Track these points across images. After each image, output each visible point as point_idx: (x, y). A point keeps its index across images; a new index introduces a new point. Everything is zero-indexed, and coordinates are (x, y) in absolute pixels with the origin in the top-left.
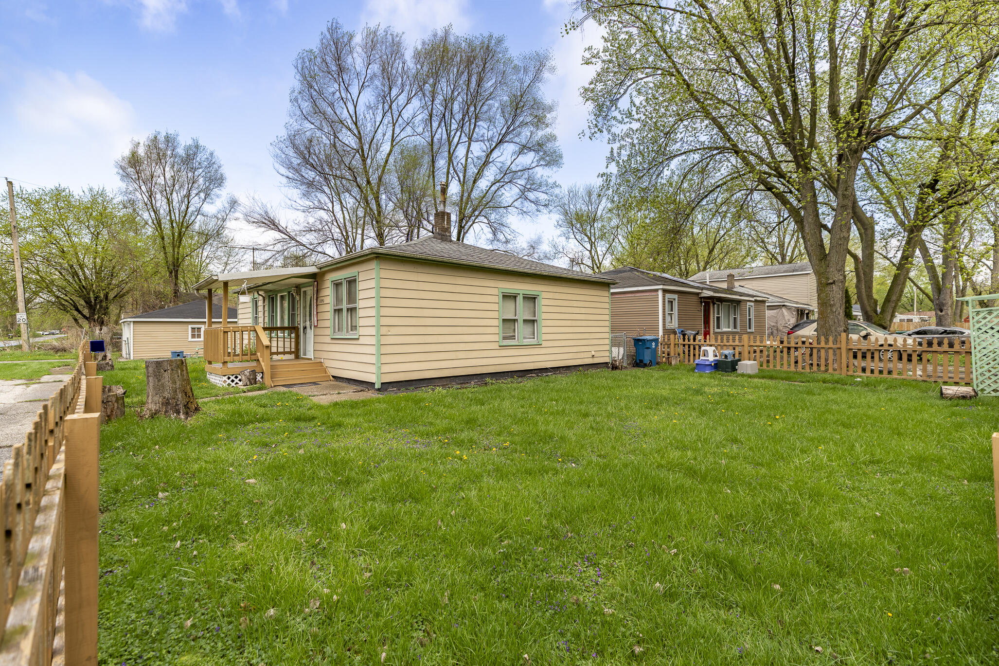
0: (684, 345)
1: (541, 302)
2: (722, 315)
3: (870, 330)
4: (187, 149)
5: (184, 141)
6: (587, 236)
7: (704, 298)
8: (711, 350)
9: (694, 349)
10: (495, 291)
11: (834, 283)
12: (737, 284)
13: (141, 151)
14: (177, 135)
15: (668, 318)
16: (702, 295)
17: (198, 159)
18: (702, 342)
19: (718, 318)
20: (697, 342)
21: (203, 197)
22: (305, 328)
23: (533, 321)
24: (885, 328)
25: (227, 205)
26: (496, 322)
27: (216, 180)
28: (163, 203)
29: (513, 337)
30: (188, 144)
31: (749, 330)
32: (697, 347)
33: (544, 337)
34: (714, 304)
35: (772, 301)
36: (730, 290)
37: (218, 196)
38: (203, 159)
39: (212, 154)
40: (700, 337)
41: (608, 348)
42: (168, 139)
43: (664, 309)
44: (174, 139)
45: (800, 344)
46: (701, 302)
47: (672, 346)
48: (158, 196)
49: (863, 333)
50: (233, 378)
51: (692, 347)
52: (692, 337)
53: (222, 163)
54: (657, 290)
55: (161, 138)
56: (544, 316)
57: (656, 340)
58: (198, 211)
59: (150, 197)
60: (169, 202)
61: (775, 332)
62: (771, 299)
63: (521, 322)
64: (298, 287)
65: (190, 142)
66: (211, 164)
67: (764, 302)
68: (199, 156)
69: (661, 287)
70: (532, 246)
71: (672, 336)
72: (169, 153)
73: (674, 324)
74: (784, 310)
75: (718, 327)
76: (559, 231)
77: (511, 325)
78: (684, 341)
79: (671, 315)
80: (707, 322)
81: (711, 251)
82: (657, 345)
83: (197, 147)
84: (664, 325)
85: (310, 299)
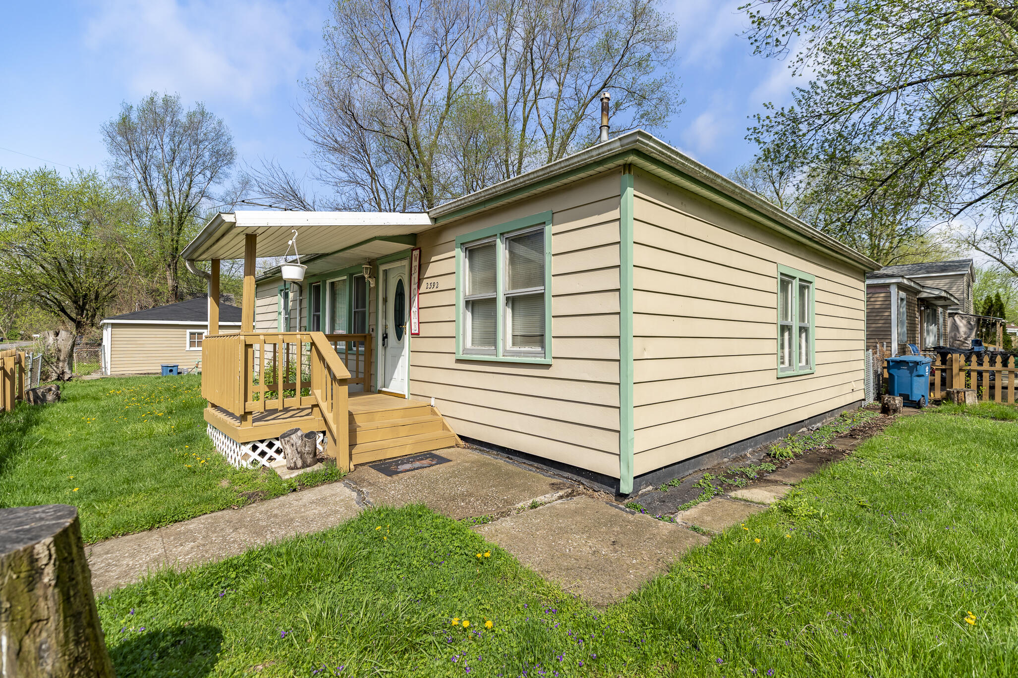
4: (190, 116)
5: (187, 105)
10: (771, 270)
13: (134, 116)
14: (178, 98)
16: (921, 296)
17: (204, 129)
21: (209, 176)
22: (385, 337)
25: (238, 186)
26: (774, 332)
27: (225, 156)
28: (161, 182)
30: (192, 111)
37: (227, 175)
38: (210, 129)
39: (220, 123)
41: (863, 374)
42: (166, 101)
44: (175, 103)
48: (155, 174)
50: (262, 447)
53: (232, 134)
54: (889, 285)
55: (160, 102)
58: (203, 193)
59: (145, 173)
60: (168, 181)
63: (796, 330)
64: (374, 263)
65: (194, 108)
66: (219, 135)
68: (205, 125)
72: (168, 119)
73: (904, 338)
83: (203, 113)
85: (400, 283)
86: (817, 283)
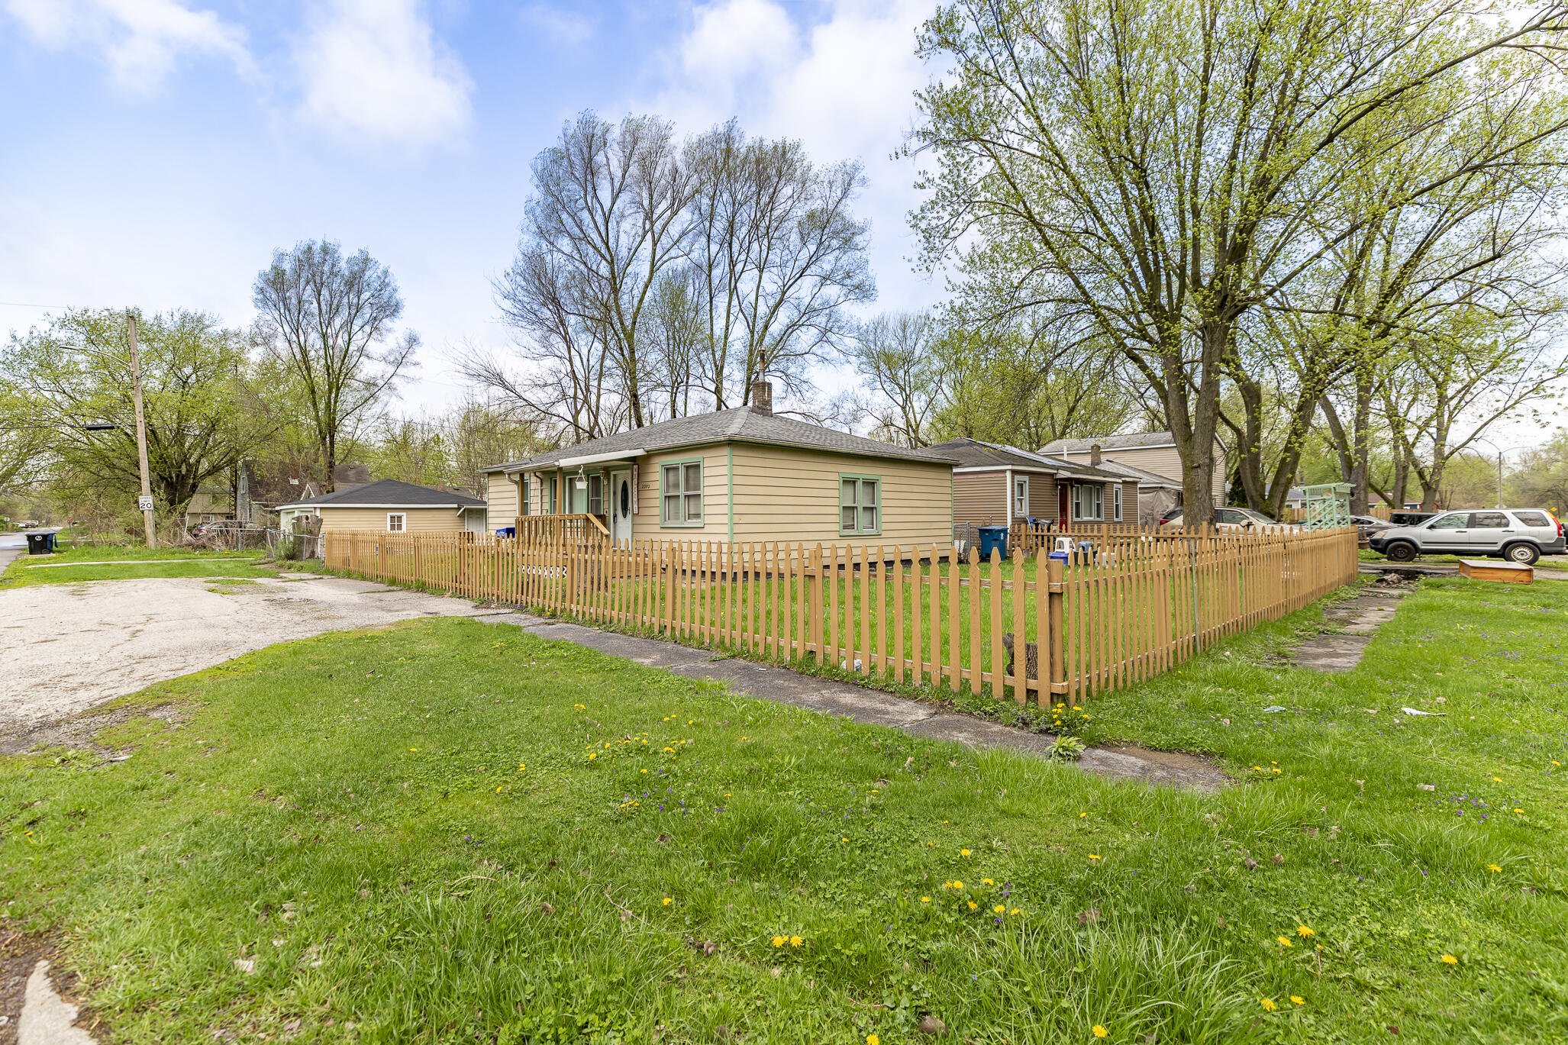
0: (1037, 537)
1: (882, 487)
2: (1082, 500)
3: (1252, 519)
4: (352, 263)
5: (347, 252)
6: (898, 384)
7: (1061, 479)
8: (1067, 541)
9: (1049, 541)
10: (835, 476)
11: (1199, 466)
12: (1103, 458)
13: (287, 265)
14: (339, 246)
15: (1017, 505)
16: (1059, 476)
17: (366, 278)
18: (1058, 533)
19: (1077, 504)
20: (1051, 533)
21: (368, 332)
22: (615, 516)
23: (872, 509)
24: (1272, 517)
25: (404, 344)
26: (836, 510)
27: (389, 308)
29: (852, 527)
30: (353, 257)
31: (1115, 519)
32: (1052, 539)
33: (885, 526)
34: (1072, 487)
35: (1146, 481)
36: (1092, 469)
37: (389, 330)
38: (373, 278)
39: (386, 272)
40: (1055, 528)
41: (949, 539)
42: (325, 250)
43: (1013, 494)
44: (335, 252)
45: (1177, 535)
46: (1057, 485)
47: (1023, 537)
49: (1245, 522)
51: (1046, 538)
52: (1046, 527)
54: (1004, 471)
55: (317, 248)
56: (884, 503)
57: (1005, 531)
58: (361, 350)
61: (1150, 521)
62: (1145, 478)
63: (860, 509)
64: (607, 470)
65: (356, 254)
66: (384, 285)
67: (1135, 483)
68: (368, 273)
69: (1010, 467)
70: (835, 405)
71: (1023, 526)
72: (327, 266)
73: (1025, 512)
74: (1161, 494)
75: (1078, 516)
76: (861, 379)
77: (849, 513)
78: (1037, 531)
79: (1021, 500)
80: (1064, 510)
81: (1071, 410)
82: (1005, 537)
83: (366, 260)
84: (1013, 513)
85: (625, 483)
86: (884, 479)
